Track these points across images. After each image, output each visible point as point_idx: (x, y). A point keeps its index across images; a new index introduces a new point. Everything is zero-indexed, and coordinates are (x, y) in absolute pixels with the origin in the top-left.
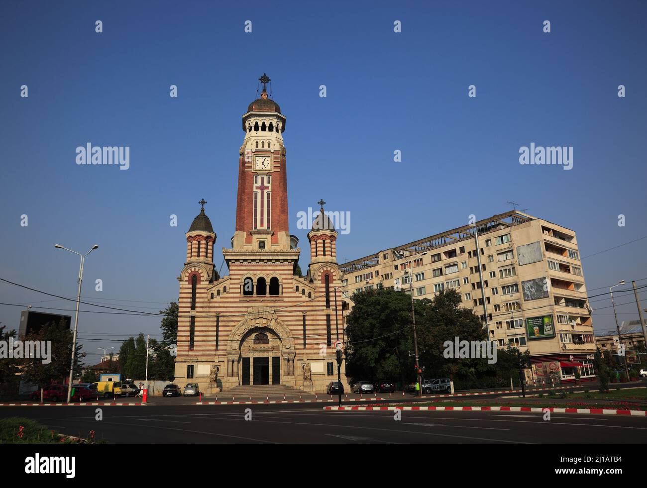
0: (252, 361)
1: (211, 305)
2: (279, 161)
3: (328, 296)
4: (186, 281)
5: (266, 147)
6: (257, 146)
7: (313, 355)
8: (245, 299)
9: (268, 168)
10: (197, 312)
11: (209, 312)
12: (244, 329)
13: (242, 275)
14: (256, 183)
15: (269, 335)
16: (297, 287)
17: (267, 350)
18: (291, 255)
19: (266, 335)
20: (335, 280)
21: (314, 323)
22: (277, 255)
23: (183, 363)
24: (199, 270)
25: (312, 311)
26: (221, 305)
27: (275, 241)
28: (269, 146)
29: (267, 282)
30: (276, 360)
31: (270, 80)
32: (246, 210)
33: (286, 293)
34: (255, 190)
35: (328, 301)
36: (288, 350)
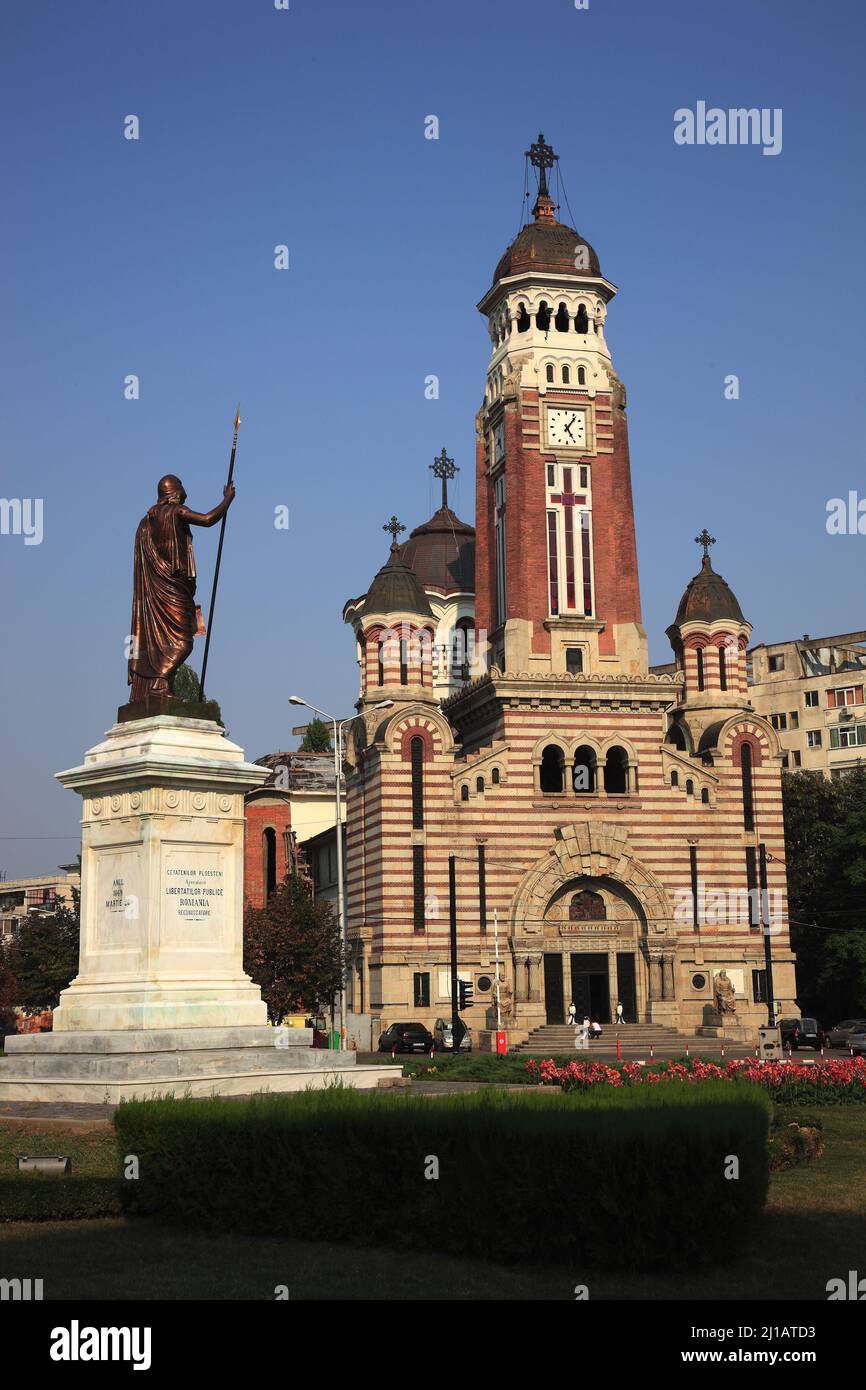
0: (567, 962)
1: (464, 816)
2: (611, 422)
3: (748, 801)
4: (396, 752)
5: (574, 382)
6: (550, 378)
7: (717, 950)
8: (547, 803)
9: (581, 443)
10: (430, 835)
11: (459, 835)
12: (552, 883)
13: (536, 738)
14: (551, 483)
15: (607, 896)
16: (674, 774)
17: (606, 935)
18: (659, 691)
19: (600, 897)
20: (767, 758)
21: (718, 867)
22: (627, 690)
23: (402, 968)
24: (427, 723)
25: (712, 836)
26: (489, 816)
27: (607, 649)
28: (582, 380)
29: (600, 760)
30: (626, 961)
31: (557, 158)
32: (529, 561)
33: (646, 788)
34: (549, 504)
35: (749, 813)
36: (661, 936)
